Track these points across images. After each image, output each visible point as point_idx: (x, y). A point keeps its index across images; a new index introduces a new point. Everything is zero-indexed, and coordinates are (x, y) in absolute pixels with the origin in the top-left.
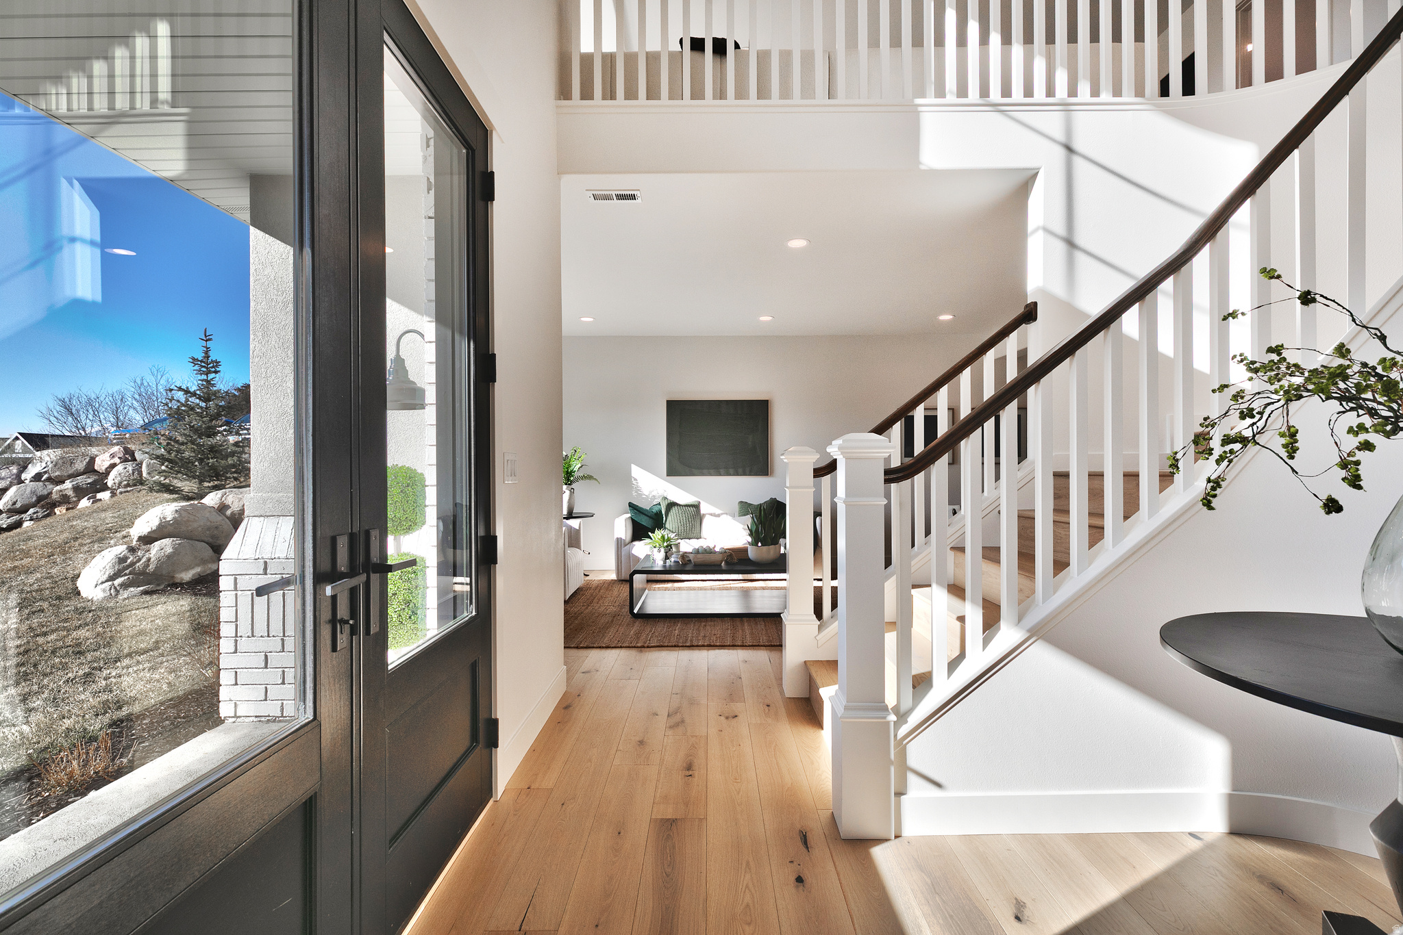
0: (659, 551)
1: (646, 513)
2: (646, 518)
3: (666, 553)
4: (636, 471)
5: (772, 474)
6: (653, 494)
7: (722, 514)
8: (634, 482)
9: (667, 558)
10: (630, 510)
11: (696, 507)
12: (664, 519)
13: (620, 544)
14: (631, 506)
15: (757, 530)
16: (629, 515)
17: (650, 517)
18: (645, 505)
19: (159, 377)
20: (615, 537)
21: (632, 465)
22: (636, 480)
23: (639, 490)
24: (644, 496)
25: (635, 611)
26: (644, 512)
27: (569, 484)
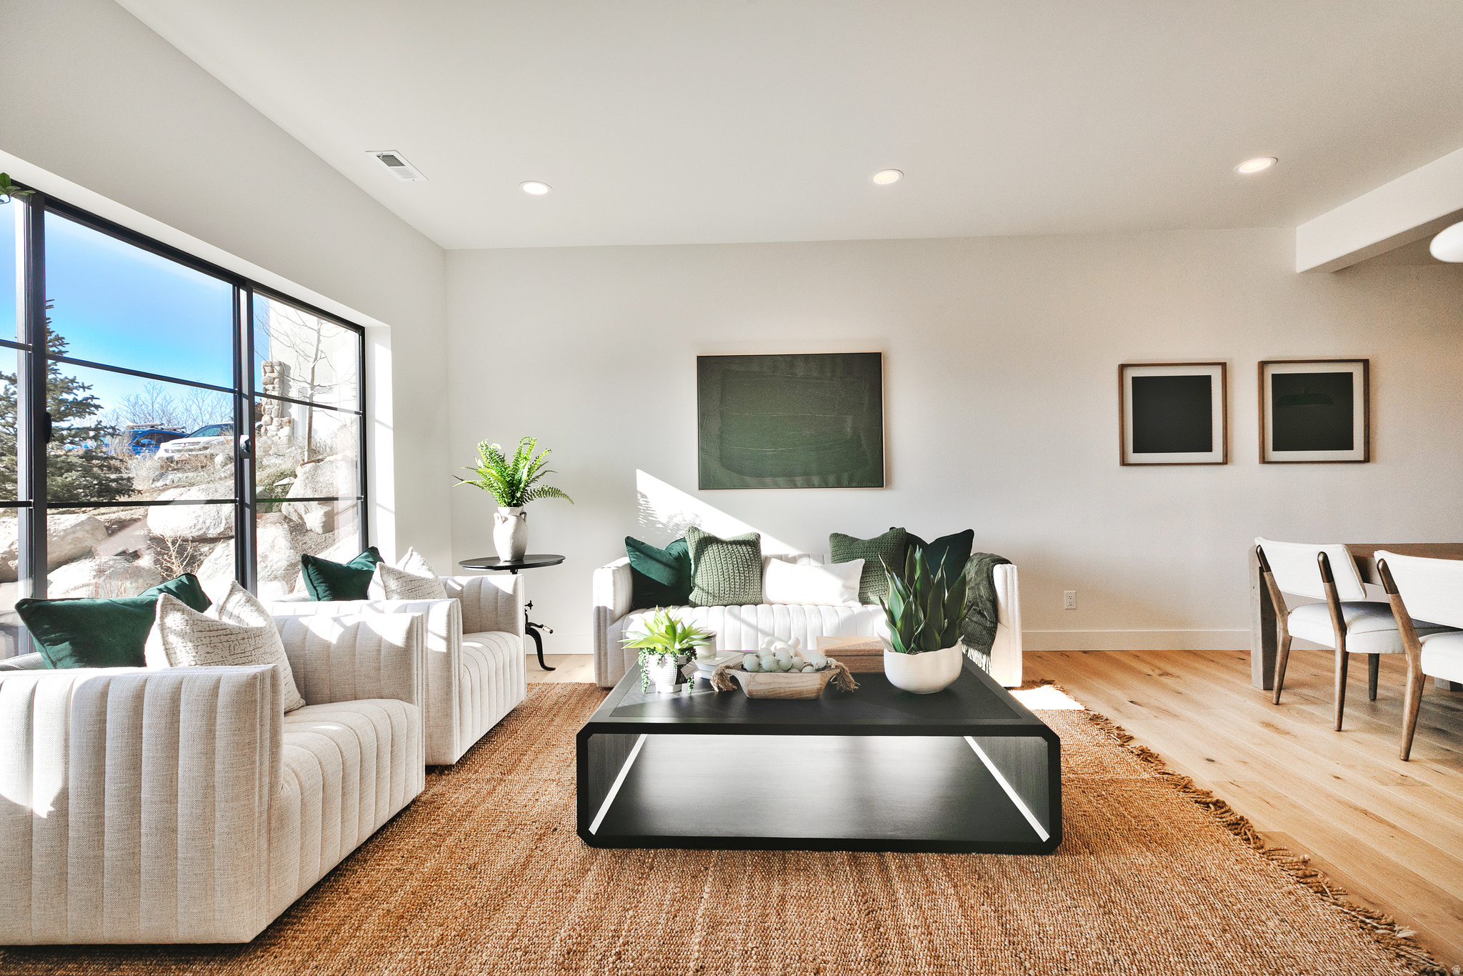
0: (662, 661)
1: (658, 557)
2: (658, 565)
3: (680, 667)
4: (645, 482)
5: (889, 483)
6: (676, 520)
7: (801, 556)
8: (641, 501)
9: (680, 679)
10: (628, 551)
11: (753, 544)
12: (693, 566)
13: (603, 618)
14: (632, 544)
15: (907, 616)
16: (626, 560)
17: (666, 565)
18: (658, 542)
19: (155, 395)
20: (595, 605)
21: (638, 472)
22: (644, 496)
23: (650, 515)
24: (660, 526)
25: (594, 829)
26: (654, 555)
27: (515, 505)
